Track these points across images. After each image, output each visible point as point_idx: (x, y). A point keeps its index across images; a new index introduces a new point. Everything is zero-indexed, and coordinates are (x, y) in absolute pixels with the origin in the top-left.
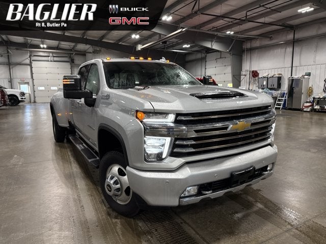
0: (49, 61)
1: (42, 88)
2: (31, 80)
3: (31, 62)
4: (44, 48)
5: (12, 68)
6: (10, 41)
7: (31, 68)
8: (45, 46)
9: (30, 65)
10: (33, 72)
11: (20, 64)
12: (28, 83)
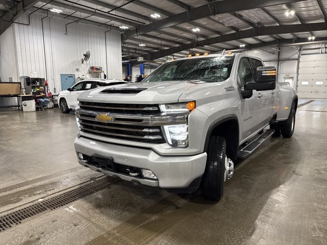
0: (319, 53)
1: (306, 83)
2: (296, 75)
3: (299, 57)
4: (311, 40)
5: (281, 64)
6: (282, 39)
7: (299, 62)
8: (314, 38)
9: (298, 59)
10: (300, 66)
11: (289, 59)
12: (292, 78)
